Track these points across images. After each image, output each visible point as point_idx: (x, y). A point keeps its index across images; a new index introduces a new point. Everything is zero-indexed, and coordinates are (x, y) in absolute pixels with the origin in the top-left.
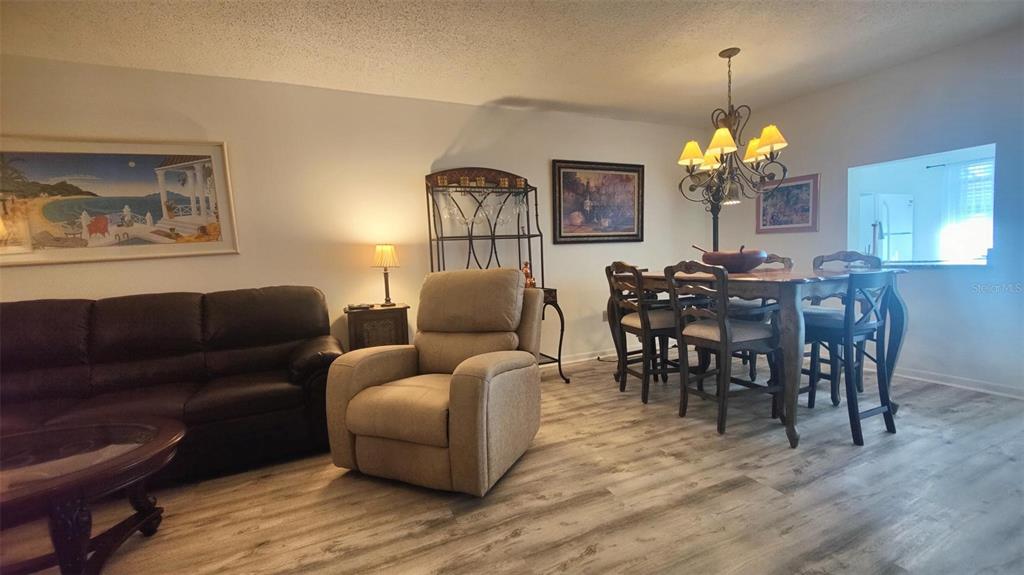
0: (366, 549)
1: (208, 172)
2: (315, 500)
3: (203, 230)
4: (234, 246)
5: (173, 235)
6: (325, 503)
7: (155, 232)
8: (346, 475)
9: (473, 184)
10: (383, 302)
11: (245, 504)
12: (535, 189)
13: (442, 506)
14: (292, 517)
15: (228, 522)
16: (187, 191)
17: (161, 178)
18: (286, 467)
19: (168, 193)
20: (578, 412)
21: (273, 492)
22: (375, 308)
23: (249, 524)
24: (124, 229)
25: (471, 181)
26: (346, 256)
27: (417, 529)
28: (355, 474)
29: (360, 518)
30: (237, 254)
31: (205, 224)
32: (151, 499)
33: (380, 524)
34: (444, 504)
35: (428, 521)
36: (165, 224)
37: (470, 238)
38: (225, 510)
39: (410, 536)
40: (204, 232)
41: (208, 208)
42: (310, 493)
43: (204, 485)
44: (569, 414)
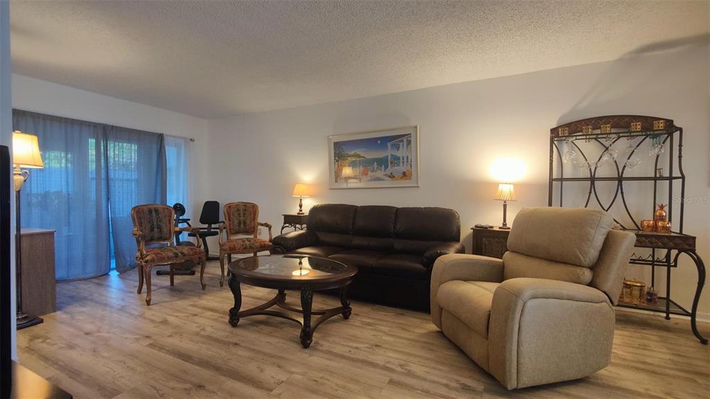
0: (418, 377)
1: (409, 142)
2: (413, 337)
3: (404, 174)
4: (417, 183)
5: (392, 176)
6: (418, 341)
7: (385, 175)
8: (438, 332)
9: (598, 131)
10: (501, 225)
11: (385, 323)
12: (681, 130)
13: (479, 381)
14: (397, 340)
15: (373, 328)
16: (399, 154)
17: (389, 147)
18: (414, 313)
19: (392, 155)
20: (690, 376)
21: (400, 323)
22: (495, 229)
23: (379, 333)
24: (374, 173)
25: (593, 129)
26: (480, 191)
27: (453, 384)
28: (441, 333)
29: (428, 359)
30: (418, 187)
31: (405, 171)
32: (348, 302)
33: (435, 368)
34: (483, 380)
35: (463, 384)
36: (389, 171)
37: (593, 179)
38: (376, 322)
39: (447, 386)
40: (405, 175)
41: (407, 162)
42: (414, 332)
43: (377, 306)
44: (672, 372)
